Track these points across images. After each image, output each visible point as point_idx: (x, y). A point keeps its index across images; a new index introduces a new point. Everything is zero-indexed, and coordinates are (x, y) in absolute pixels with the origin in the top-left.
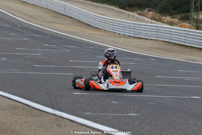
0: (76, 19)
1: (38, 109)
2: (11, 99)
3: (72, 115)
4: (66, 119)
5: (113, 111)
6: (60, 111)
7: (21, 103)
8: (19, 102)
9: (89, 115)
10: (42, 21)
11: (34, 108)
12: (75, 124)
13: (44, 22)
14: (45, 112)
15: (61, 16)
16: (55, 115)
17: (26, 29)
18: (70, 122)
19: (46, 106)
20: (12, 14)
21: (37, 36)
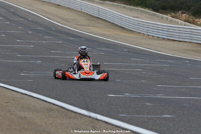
0: (110, 22)
1: (72, 111)
2: (46, 101)
3: (107, 116)
4: (101, 120)
5: (147, 113)
6: (95, 113)
7: (56, 105)
8: (54, 104)
9: (124, 117)
10: (76, 24)
11: (69, 110)
12: (110, 126)
13: (78, 25)
14: (80, 114)
15: (95, 19)
16: (90, 117)
17: (61, 32)
18: (104, 124)
19: (81, 108)
20: (47, 18)
21: (71, 38)
